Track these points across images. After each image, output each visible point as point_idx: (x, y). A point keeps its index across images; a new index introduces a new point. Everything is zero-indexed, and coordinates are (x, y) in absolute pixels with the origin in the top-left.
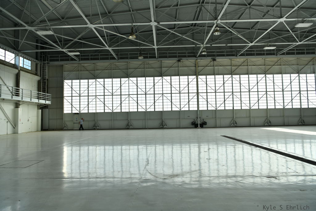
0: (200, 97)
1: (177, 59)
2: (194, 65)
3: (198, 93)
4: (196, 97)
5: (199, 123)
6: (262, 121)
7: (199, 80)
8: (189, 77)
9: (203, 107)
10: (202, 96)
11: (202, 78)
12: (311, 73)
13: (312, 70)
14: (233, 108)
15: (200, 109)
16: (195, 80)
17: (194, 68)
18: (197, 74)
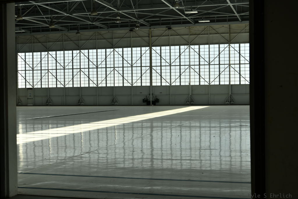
0: (153, 71)
1: (129, 28)
2: (147, 35)
3: (151, 67)
4: (149, 71)
5: (151, 100)
7: (153, 52)
8: (143, 48)
9: (156, 82)
10: (156, 70)
11: (156, 50)
14: (190, 84)
15: (154, 84)
16: (148, 52)
17: (148, 38)
18: (150, 45)
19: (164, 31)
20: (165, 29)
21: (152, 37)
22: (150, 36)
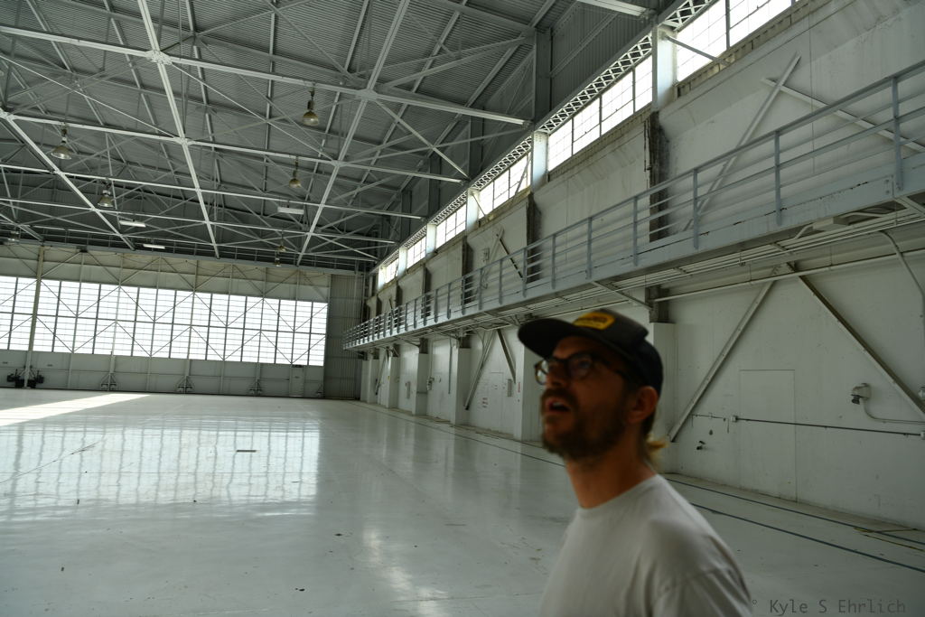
0: (38, 324)
2: (35, 256)
3: (35, 315)
4: (29, 323)
5: (27, 378)
6: (174, 381)
7: (42, 288)
8: (21, 280)
9: (42, 345)
10: (45, 323)
11: (50, 285)
12: (287, 299)
14: (112, 352)
15: (35, 349)
16: (34, 287)
17: (35, 262)
18: (39, 275)
19: (70, 254)
20: (74, 250)
21: (44, 261)
22: (41, 258)
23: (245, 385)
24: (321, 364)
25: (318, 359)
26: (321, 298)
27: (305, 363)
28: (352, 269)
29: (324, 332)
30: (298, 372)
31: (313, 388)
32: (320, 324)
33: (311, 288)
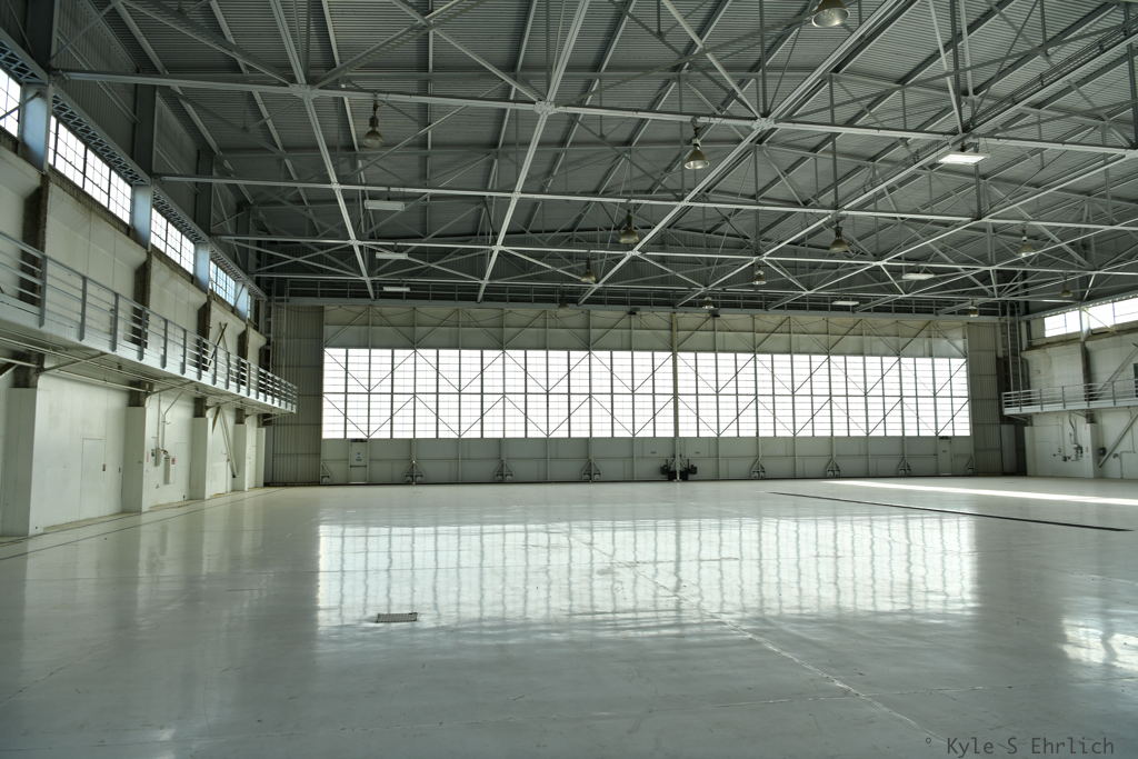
0: (681, 405)
1: (627, 308)
2: (667, 325)
3: (676, 395)
4: (671, 405)
5: (678, 469)
6: (819, 465)
7: (679, 363)
8: (657, 354)
9: (687, 431)
10: (687, 403)
11: (686, 358)
12: (924, 356)
13: (927, 351)
14: (757, 433)
15: (681, 434)
16: (670, 362)
17: (669, 332)
18: (673, 347)
19: (702, 320)
20: (704, 315)
21: (678, 330)
22: (675, 328)
23: (893, 464)
24: (967, 433)
25: (963, 428)
26: (958, 353)
27: (950, 434)
28: (994, 314)
29: (966, 394)
30: (944, 445)
31: (962, 463)
32: (961, 385)
33: (945, 341)
